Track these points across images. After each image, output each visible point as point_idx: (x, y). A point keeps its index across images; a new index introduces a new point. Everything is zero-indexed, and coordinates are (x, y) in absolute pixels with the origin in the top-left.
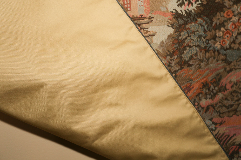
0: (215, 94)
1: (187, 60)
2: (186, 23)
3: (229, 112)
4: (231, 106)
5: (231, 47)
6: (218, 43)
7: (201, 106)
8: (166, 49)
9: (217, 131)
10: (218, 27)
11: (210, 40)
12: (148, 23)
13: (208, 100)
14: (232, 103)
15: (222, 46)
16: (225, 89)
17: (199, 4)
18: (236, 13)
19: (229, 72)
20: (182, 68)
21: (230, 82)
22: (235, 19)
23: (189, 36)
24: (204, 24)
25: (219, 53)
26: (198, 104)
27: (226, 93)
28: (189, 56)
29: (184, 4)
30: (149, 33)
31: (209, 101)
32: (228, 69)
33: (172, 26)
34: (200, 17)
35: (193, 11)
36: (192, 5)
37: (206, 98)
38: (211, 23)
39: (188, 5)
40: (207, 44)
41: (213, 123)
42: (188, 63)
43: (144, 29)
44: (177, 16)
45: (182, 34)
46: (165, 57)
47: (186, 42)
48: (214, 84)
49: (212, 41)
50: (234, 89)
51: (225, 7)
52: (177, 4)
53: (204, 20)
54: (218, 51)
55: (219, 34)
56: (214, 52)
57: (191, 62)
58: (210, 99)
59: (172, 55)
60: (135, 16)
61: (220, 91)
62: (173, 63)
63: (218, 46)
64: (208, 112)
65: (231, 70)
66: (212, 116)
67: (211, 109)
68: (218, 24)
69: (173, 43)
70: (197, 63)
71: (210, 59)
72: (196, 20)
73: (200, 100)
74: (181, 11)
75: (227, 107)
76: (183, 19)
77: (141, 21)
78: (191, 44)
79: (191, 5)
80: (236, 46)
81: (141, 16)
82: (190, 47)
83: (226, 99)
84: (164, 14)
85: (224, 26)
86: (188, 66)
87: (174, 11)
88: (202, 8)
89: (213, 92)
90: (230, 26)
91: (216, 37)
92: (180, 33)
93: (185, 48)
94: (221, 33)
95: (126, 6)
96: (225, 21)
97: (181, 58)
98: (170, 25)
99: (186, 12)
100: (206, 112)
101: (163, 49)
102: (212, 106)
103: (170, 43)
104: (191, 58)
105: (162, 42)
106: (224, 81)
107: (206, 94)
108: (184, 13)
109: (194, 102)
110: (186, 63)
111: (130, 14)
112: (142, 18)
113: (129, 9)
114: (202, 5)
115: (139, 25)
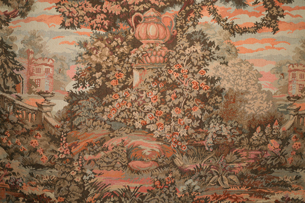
0: (98, 152)
1: (76, 125)
2: (80, 100)
3: (108, 167)
4: (110, 163)
5: (115, 120)
6: (106, 116)
7: (84, 160)
8: (61, 116)
9: (95, 179)
10: (107, 105)
11: (99, 113)
12: (51, 97)
13: (91, 155)
14: (110, 160)
15: (108, 119)
16: (107, 149)
17: (93, 88)
18: (121, 96)
19: (112, 138)
20: (71, 130)
21: (112, 145)
22: (120, 100)
23: (80, 109)
24: (95, 101)
25: (105, 123)
26: (82, 158)
27: (108, 153)
28: (78, 123)
29: (79, 87)
30: (50, 104)
31: (92, 157)
32: (111, 135)
33: (68, 101)
34: (92, 97)
35: (86, 92)
36: (86, 88)
37: (89, 154)
38: (101, 102)
39: (82, 88)
40: (96, 116)
41: (93, 173)
42: (77, 128)
43: (47, 101)
44: (72, 94)
45: (74, 107)
46: (60, 121)
47: (77, 112)
48: (98, 145)
49: (101, 114)
50: (114, 150)
51: (114, 91)
52: (73, 86)
53: (95, 99)
54: (105, 121)
55: (107, 109)
56: (101, 122)
57: (79, 127)
58: (92, 155)
59: (65, 120)
60: (42, 91)
61: (103, 150)
62: (65, 126)
63: (105, 118)
64: (89, 164)
65: (113, 137)
66: (93, 168)
67: (93, 162)
68: (107, 103)
69: (67, 113)
70: (85, 128)
71: (97, 127)
72: (88, 98)
73: (84, 154)
74: (76, 91)
75: (107, 163)
76: (76, 97)
77: (46, 95)
78: (81, 114)
79: (85, 88)
80: (119, 120)
81: (47, 91)
82: (80, 116)
83: (107, 157)
84: (63, 92)
85: (112, 105)
86: (77, 130)
87: (70, 91)
88: (95, 91)
89: (96, 150)
90: (115, 105)
91: (105, 111)
92: (73, 106)
93: (75, 117)
94: (109, 109)
95: (37, 83)
96: (112, 101)
97: (72, 123)
98: (66, 100)
99: (80, 92)
100: (88, 164)
101: (59, 116)
102: (94, 160)
103: (65, 112)
104: (80, 124)
105: (59, 111)
106: (107, 144)
107: (90, 151)
108: (78, 93)
109: (79, 155)
110: (76, 127)
111: (39, 89)
112: (47, 93)
113: (38, 85)
114: (95, 88)
115: (44, 97)
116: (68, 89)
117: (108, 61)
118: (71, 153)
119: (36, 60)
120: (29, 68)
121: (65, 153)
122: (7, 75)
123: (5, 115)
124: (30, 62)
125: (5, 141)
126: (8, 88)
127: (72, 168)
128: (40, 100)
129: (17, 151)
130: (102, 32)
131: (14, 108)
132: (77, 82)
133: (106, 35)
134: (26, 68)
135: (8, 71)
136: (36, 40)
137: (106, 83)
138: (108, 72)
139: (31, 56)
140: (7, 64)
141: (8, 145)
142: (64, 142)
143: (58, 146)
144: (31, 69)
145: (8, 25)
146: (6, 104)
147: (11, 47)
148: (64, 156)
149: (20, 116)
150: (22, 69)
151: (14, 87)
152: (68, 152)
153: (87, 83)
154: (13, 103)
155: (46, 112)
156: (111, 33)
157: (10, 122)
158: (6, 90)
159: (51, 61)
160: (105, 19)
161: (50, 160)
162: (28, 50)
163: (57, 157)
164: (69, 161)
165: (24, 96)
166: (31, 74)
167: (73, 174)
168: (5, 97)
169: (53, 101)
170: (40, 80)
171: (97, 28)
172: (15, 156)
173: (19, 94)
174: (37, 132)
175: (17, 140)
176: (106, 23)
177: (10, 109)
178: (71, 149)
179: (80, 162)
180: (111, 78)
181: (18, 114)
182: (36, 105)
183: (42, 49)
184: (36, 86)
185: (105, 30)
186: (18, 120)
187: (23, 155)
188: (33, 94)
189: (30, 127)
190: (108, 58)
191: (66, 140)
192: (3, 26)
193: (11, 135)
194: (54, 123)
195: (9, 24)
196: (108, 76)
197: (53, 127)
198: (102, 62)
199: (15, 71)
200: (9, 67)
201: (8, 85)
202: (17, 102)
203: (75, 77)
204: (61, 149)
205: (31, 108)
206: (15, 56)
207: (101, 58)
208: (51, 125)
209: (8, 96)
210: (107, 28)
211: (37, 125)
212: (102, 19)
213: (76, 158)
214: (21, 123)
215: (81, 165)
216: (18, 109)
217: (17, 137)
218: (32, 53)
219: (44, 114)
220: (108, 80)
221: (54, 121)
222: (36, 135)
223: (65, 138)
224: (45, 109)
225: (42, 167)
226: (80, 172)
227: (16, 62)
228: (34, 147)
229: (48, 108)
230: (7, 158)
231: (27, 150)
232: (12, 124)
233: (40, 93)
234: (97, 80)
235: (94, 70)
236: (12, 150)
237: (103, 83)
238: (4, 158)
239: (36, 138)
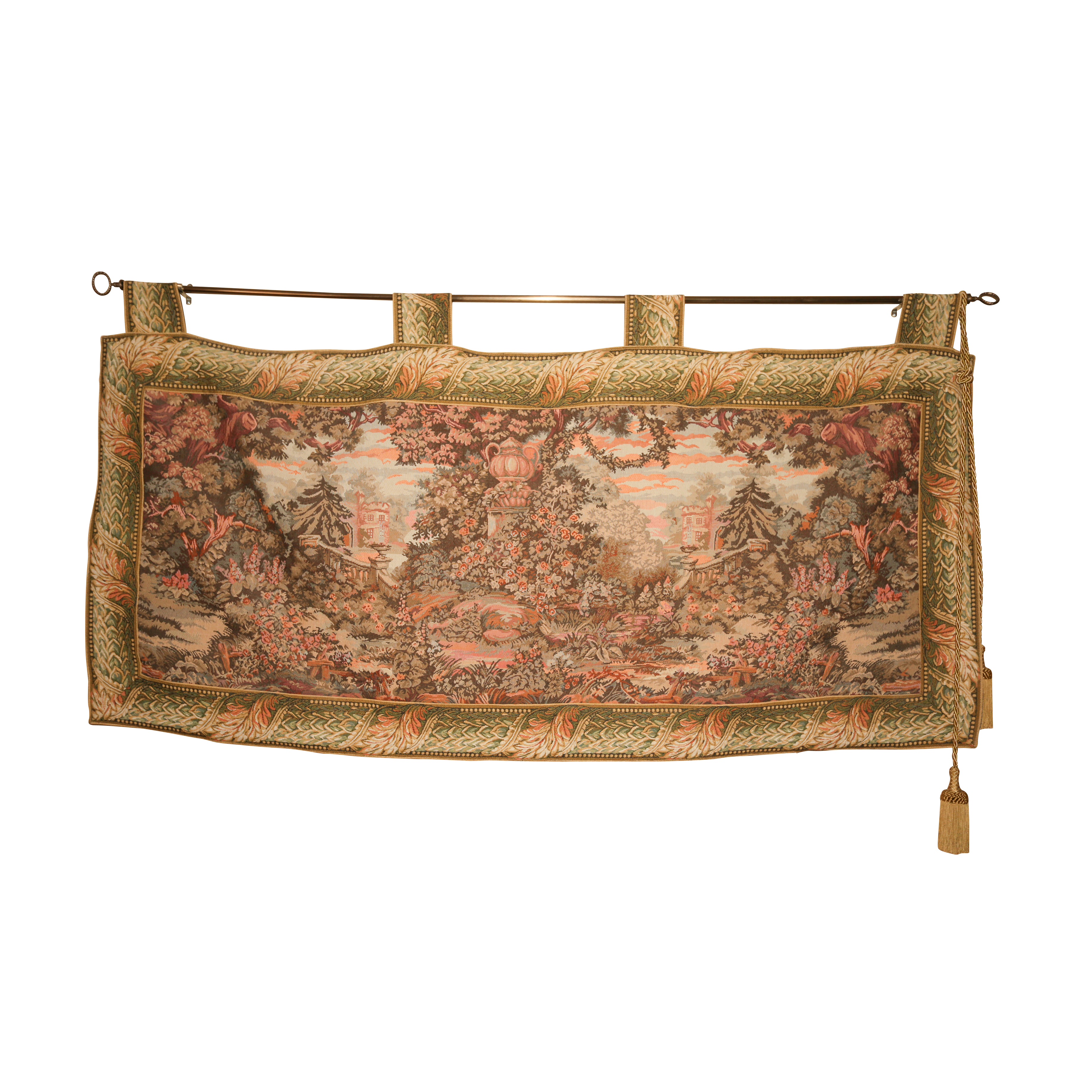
0: (444, 619)
1: (418, 585)
2: (421, 554)
3: (457, 637)
4: (460, 632)
5: (465, 579)
6: (453, 574)
7: (428, 628)
8: (399, 574)
9: (442, 653)
10: (455, 560)
11: (445, 570)
12: (386, 550)
13: (436, 623)
14: (460, 629)
15: (457, 577)
16: (456, 616)
17: (437, 538)
18: (473, 549)
19: (461, 601)
20: (412, 592)
21: (462, 610)
22: (471, 554)
23: (421, 565)
24: (440, 555)
25: (453, 583)
26: (426, 626)
27: (458, 620)
28: (420, 582)
29: (420, 537)
30: (386, 559)
31: (437, 625)
32: (461, 598)
33: (407, 555)
34: (436, 549)
35: (429, 544)
36: (429, 539)
37: (434, 621)
38: (448, 556)
39: (424, 539)
40: (441, 574)
41: (439, 645)
43: (382, 555)
44: (412, 547)
45: (415, 562)
46: (398, 581)
47: (419, 570)
48: (445, 610)
49: (447, 571)
50: (465, 617)
51: (463, 542)
52: (413, 537)
53: (440, 552)
54: (452, 581)
55: (455, 565)
56: (448, 582)
57: (421, 588)
58: (438, 622)
59: (404, 579)
60: (376, 543)
61: (451, 617)
62: (404, 586)
63: (453, 576)
64: (435, 634)
65: (464, 600)
66: (439, 639)
67: (439, 631)
68: (455, 557)
69: (407, 570)
70: (429, 588)
71: (443, 588)
72: (432, 552)
73: (428, 621)
74: (416, 543)
75: (457, 633)
76: (417, 550)
77: (380, 548)
78: (423, 572)
79: (427, 538)
80: (471, 578)
82: (422, 574)
83: (456, 625)
84: (401, 544)
85: (461, 559)
86: (418, 591)
87: (410, 543)
88: (440, 542)
89: (442, 617)
90: (466, 559)
91: (452, 568)
92: (413, 562)
93: (417, 575)
94: (457, 564)
95: (369, 534)
96: (462, 555)
97: (413, 583)
98: (405, 554)
99: (421, 544)
100: (432, 634)
101: (397, 574)
102: (440, 629)
103: (404, 569)
104: (422, 584)
105: (397, 568)
106: (455, 609)
107: (435, 618)
108: (419, 545)
109: (422, 623)
110: (417, 587)
111: (371, 541)
112: (382, 545)
113: (371, 536)
114: (440, 539)
115: (379, 551)
116: (407, 541)
117: (456, 504)
118: (412, 620)
119: (368, 505)
120: (359, 516)
121: (405, 619)
122: (332, 523)
123: (330, 574)
124: (360, 508)
125: (329, 606)
126: (334, 540)
127: (413, 639)
128: (374, 554)
129: (345, 618)
130: (448, 467)
131: (341, 565)
132: (418, 531)
133: (453, 470)
134: (356, 515)
135: (333, 519)
136: (367, 480)
137: (454, 532)
138: (456, 518)
139: (362, 500)
140: (331, 510)
141: (334, 611)
142: (403, 606)
143: (397, 611)
144: (362, 517)
145: (329, 460)
146: (331, 560)
147: (335, 489)
148: (403, 624)
149: (350, 574)
150: (350, 516)
151: (341, 539)
152: (409, 619)
153: (430, 533)
154: (341, 558)
155: (381, 570)
156: (459, 468)
157: (337, 582)
158: (331, 543)
159: (386, 506)
160: (452, 451)
161: (387, 628)
162: (358, 492)
163: (395, 625)
164: (409, 630)
165: (354, 549)
166: (362, 522)
167: (415, 646)
168: (331, 552)
169: (389, 555)
170: (372, 529)
171: (442, 461)
172: (342, 625)
173: (347, 548)
174: (370, 594)
175: (345, 604)
176: (453, 455)
177: (337, 565)
178: (411, 615)
179: (423, 631)
180: (459, 526)
181: (347, 572)
182: (368, 561)
183: (375, 491)
184: (369, 537)
185: (452, 464)
186: (347, 579)
187: (352, 622)
188: (364, 548)
189: (361, 588)
190: (456, 500)
191: (406, 603)
192: (323, 462)
193: (338, 598)
194: (391, 583)
195: (331, 459)
196: (455, 523)
197: (390, 588)
198: (447, 505)
199: (341, 518)
200: (333, 514)
201: (333, 536)
202: (346, 557)
203: (415, 525)
204: (400, 615)
205: (362, 564)
206: (340, 499)
207: (447, 501)
208: (387, 585)
209: (334, 549)
210: (454, 462)
211: (370, 586)
212: (447, 451)
213: (418, 625)
214: (351, 583)
215: (424, 635)
216: (347, 565)
217: (345, 600)
218: (363, 496)
219: (378, 572)
220: (456, 528)
221: (391, 580)
222: (370, 598)
223: (404, 602)
224: (380, 565)
225: (377, 636)
226: (423, 643)
227: (342, 507)
228: (367, 612)
229: (383, 565)
230: (331, 627)
231: (358, 617)
232: (339, 584)
233: (373, 546)
234: (443, 529)
235: (438, 516)
236: (338, 618)
237: (450, 531)
238: (327, 628)
239: (369, 602)
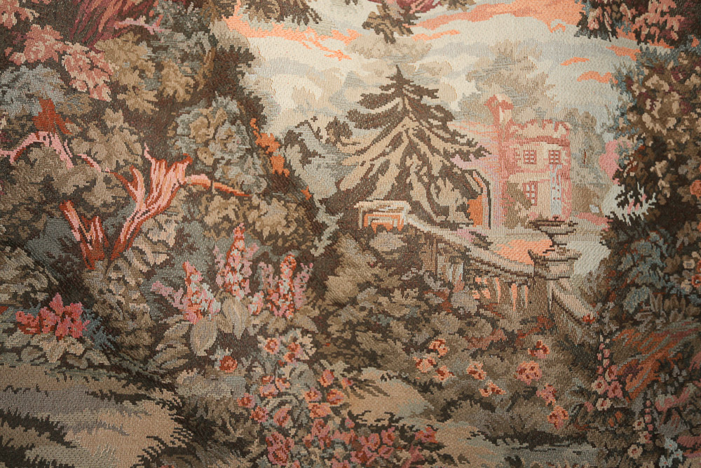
0: (682, 385)
1: (631, 311)
2: (631, 240)
6: (686, 281)
7: (657, 410)
8: (595, 288)
9: (686, 464)
10: (686, 251)
11: (672, 275)
12: (567, 233)
13: (669, 396)
15: (694, 289)
17: (653, 204)
20: (621, 328)
23: (634, 266)
24: (661, 242)
25: (688, 302)
26: (652, 405)
28: (635, 305)
29: (628, 203)
30: (568, 254)
31: (672, 400)
33: (608, 244)
34: (654, 229)
35: (642, 216)
36: (641, 205)
37: (665, 393)
38: (674, 242)
39: (635, 205)
40: (667, 282)
41: (681, 447)
42: (633, 319)
43: (558, 245)
44: (616, 224)
45: (623, 260)
46: (594, 304)
47: (631, 276)
48: (680, 364)
49: (676, 276)
52: (616, 202)
53: (662, 236)
54: (686, 296)
55: (688, 263)
56: (679, 299)
57: (638, 317)
58: (672, 394)
59: (604, 299)
60: (545, 218)
61: (690, 379)
62: (607, 315)
63: (686, 287)
64: (669, 423)
66: (676, 433)
67: (676, 416)
68: (687, 244)
69: (607, 279)
70: (650, 318)
71: (673, 313)
72: (648, 235)
73: (655, 395)
74: (623, 215)
76: (626, 232)
77: (553, 229)
78: (638, 281)
79: (638, 204)
81: (556, 218)
82: (637, 286)
84: (595, 219)
85: (697, 249)
86: (633, 325)
87: (612, 216)
88: (658, 213)
89: (678, 380)
91: (683, 269)
92: (620, 259)
93: (628, 286)
94: (692, 261)
95: (528, 195)
97: (622, 306)
98: (604, 242)
99: (631, 219)
100: (665, 423)
101: (591, 288)
102: (677, 409)
103: (603, 275)
104: (639, 309)
105: (590, 273)
106: (697, 359)
107: (665, 384)
108: (628, 220)
109: (645, 399)
110: (630, 317)
111: (533, 213)
112: (556, 222)
113: (533, 201)
114: (657, 204)
115: (551, 236)
116: (606, 212)
117: (679, 129)
118: (625, 394)
119: (523, 126)
120: (502, 153)
121: (611, 395)
122: (435, 172)
123: (438, 294)
124: (504, 135)
125: (425, 367)
126: (445, 211)
127: (632, 437)
128: (541, 244)
129: (468, 395)
130: (662, 49)
131: (466, 272)
132: (623, 187)
133: (673, 57)
134: (495, 151)
135: (437, 163)
136: (516, 70)
137: (680, 191)
138: (681, 160)
139: (504, 116)
140: (427, 141)
141: (437, 378)
142: (606, 362)
143: (593, 375)
144: (510, 154)
145: (409, 31)
146: (441, 259)
147: (432, 93)
148: (608, 404)
149: (486, 292)
150: (478, 154)
151: (463, 208)
152: (619, 393)
153: (642, 191)
154: (464, 255)
155: (556, 279)
156: (686, 52)
157: (455, 312)
158: (438, 219)
159: (561, 129)
160: (672, 13)
161: (573, 420)
162: (494, 98)
163: (590, 409)
164: (620, 415)
165: (496, 233)
166: (511, 168)
167: (636, 456)
168: (440, 240)
169: (573, 245)
170: (535, 184)
171: (650, 37)
172: (455, 411)
173: (479, 229)
174: (536, 338)
175: (471, 365)
176: (674, 23)
177: (455, 273)
178: (624, 384)
179: (647, 418)
180: (690, 177)
181: (479, 287)
182: (528, 260)
183: (537, 94)
184: (528, 204)
185: (672, 43)
186: (479, 307)
187: (488, 406)
188: (519, 228)
189: (515, 327)
190: (679, 121)
191: (610, 358)
192: (396, 35)
193: (454, 350)
194: (581, 309)
195: (412, 28)
196: (682, 170)
197: (578, 321)
198: (665, 132)
199: (457, 160)
200: (434, 150)
201: (442, 201)
202: (476, 252)
203: (618, 175)
204: (599, 386)
205: (515, 268)
206: (448, 116)
207: (663, 122)
208: (571, 315)
209: (446, 234)
210: (675, 36)
211: (536, 319)
212: (663, 14)
213: (637, 406)
214: (489, 314)
215: (651, 427)
216: (479, 272)
217: (474, 356)
218: (505, 106)
219: (551, 284)
220: (684, 181)
221: (578, 302)
222: (536, 348)
223: (607, 352)
224: (555, 270)
225: (551, 439)
226: (650, 447)
227: (455, 134)
228: (528, 382)
229: (563, 267)
230: (426, 413)
231: (505, 393)
232: (460, 318)
233: (536, 225)
234: (662, 183)
235: (651, 155)
236: (451, 394)
237: (673, 189)
238: (413, 415)
239: (533, 357)
